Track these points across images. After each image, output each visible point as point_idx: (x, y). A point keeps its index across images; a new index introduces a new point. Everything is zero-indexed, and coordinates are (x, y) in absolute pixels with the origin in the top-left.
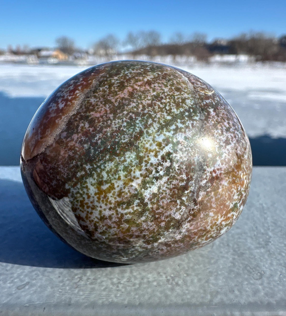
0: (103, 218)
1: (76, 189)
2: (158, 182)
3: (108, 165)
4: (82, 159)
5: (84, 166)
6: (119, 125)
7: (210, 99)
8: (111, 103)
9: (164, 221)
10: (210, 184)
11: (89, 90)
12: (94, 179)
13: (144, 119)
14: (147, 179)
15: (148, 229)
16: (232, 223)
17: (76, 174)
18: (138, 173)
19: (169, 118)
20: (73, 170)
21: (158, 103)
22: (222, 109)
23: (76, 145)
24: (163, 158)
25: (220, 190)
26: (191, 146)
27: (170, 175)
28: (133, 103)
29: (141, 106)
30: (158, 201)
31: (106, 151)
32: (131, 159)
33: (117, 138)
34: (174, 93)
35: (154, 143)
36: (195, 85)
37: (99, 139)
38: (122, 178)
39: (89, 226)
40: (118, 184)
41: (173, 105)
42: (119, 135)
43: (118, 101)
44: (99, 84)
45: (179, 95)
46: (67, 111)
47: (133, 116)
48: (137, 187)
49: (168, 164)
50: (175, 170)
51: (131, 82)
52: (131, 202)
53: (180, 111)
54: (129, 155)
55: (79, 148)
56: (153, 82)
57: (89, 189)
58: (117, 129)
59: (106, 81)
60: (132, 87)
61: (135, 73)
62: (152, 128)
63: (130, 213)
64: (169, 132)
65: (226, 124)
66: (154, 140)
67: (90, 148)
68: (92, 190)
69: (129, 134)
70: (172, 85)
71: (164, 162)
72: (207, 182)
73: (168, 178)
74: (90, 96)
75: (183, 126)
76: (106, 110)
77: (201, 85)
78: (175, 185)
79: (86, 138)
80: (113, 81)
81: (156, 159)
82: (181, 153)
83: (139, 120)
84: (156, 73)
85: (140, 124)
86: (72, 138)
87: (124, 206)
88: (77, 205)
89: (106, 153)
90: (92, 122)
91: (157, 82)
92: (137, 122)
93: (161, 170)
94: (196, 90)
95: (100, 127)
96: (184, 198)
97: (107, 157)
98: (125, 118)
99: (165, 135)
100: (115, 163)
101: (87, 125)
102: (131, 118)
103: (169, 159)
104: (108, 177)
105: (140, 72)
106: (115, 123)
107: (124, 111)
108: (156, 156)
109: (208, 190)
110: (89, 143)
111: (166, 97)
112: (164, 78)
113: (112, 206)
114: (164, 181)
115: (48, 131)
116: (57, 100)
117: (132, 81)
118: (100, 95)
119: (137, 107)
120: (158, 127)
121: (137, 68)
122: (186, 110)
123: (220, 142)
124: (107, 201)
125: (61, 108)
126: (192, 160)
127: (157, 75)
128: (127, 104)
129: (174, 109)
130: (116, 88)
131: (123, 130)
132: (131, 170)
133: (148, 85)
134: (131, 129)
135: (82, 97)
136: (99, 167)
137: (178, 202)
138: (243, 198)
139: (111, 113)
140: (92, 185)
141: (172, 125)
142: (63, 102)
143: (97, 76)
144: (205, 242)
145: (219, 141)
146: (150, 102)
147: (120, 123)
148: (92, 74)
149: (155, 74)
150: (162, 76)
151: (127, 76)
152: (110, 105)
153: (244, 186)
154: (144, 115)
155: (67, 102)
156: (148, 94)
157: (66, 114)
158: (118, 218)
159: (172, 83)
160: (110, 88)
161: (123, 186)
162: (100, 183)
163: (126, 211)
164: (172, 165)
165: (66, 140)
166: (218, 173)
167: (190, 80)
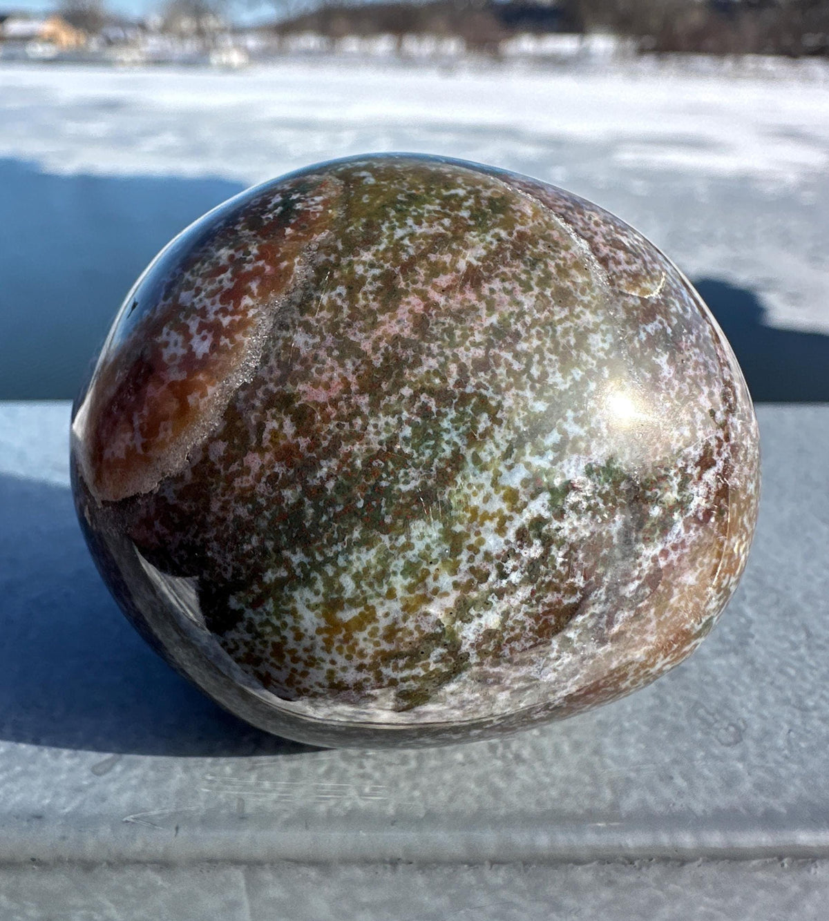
0: (336, 687)
1: (261, 614)
2: (503, 602)
3: (359, 559)
4: (279, 532)
5: (287, 553)
6: (390, 435)
7: (659, 317)
8: (361, 354)
10: (648, 590)
11: (284, 297)
12: (317, 593)
13: (464, 414)
14: (474, 595)
17: (260, 574)
18: (446, 581)
19: (540, 407)
20: (252, 561)
21: (503, 354)
22: (692, 345)
23: (257, 489)
24: (521, 535)
25: (674, 599)
26: (604, 492)
27: (539, 580)
28: (430, 359)
29: (453, 368)
30: (499, 647)
31: (353, 514)
32: (428, 540)
33: (384, 475)
34: (552, 313)
35: (497, 491)
37: (329, 476)
38: (400, 593)
40: (387, 611)
41: (550, 360)
42: (391, 466)
43: (383, 350)
44: (314, 275)
45: (566, 318)
46: (221, 369)
47: (432, 404)
48: (440, 617)
49: (535, 551)
50: (554, 567)
51: (416, 277)
52: (422, 653)
53: (573, 379)
54: (421, 530)
55: (268, 499)
56: (486, 274)
57: (301, 617)
58: (385, 448)
59: (337, 266)
60: (423, 295)
61: (425, 236)
62: (489, 446)
63: (415, 678)
64: (542, 454)
65: (704, 399)
66: (495, 483)
67: (300, 503)
69: (421, 464)
70: (544, 282)
71: (525, 547)
72: (639, 587)
73: (532, 590)
74: (289, 321)
75: (582, 432)
76: (345, 378)
77: (628, 263)
78: (550, 605)
79: (288, 470)
80: (360, 269)
81: (502, 540)
82: (573, 516)
83: (450, 417)
84: (492, 232)
85: (454, 433)
86: (245, 465)
87: (402, 663)
88: (263, 652)
89: (353, 521)
90: (302, 418)
91: (498, 272)
92: (445, 424)
93: (514, 569)
94: (616, 288)
95: (329, 437)
96: (571, 634)
97: (356, 534)
98: (408, 410)
99: (528, 465)
100: (378, 552)
101: (289, 428)
102: (425, 412)
103: (539, 536)
104: (359, 591)
105: (442, 230)
106: (375, 426)
107: (403, 385)
108: (501, 530)
109: (640, 605)
110: (299, 489)
111: (528, 331)
112: (519, 252)
114: (520, 598)
115: (166, 430)
116: (183, 321)
117: (422, 272)
118: (322, 322)
119: (442, 373)
120: (507, 441)
121: (429, 212)
123: (687, 466)
124: (352, 649)
125: (199, 356)
126: (604, 533)
127: (495, 243)
128: (411, 360)
129: (554, 373)
130: (371, 297)
131: (401, 451)
133: (472, 286)
134: (428, 447)
135: (267, 322)
136: (333, 561)
139: (361, 392)
140: (308, 607)
141: (549, 431)
142: (204, 332)
143: (305, 245)
145: (684, 463)
146: (480, 353)
147: (393, 427)
148: (289, 231)
149: (489, 238)
150: (511, 247)
151: (403, 248)
152: (359, 362)
153: (738, 570)
154: (464, 399)
155: (217, 338)
156: (472, 325)
157: (219, 378)
159: (545, 271)
160: (351, 297)
161: (401, 614)
162: (333, 604)
163: (406, 673)
164: (547, 552)
165: (226, 468)
166: (673, 556)
167: (595, 249)
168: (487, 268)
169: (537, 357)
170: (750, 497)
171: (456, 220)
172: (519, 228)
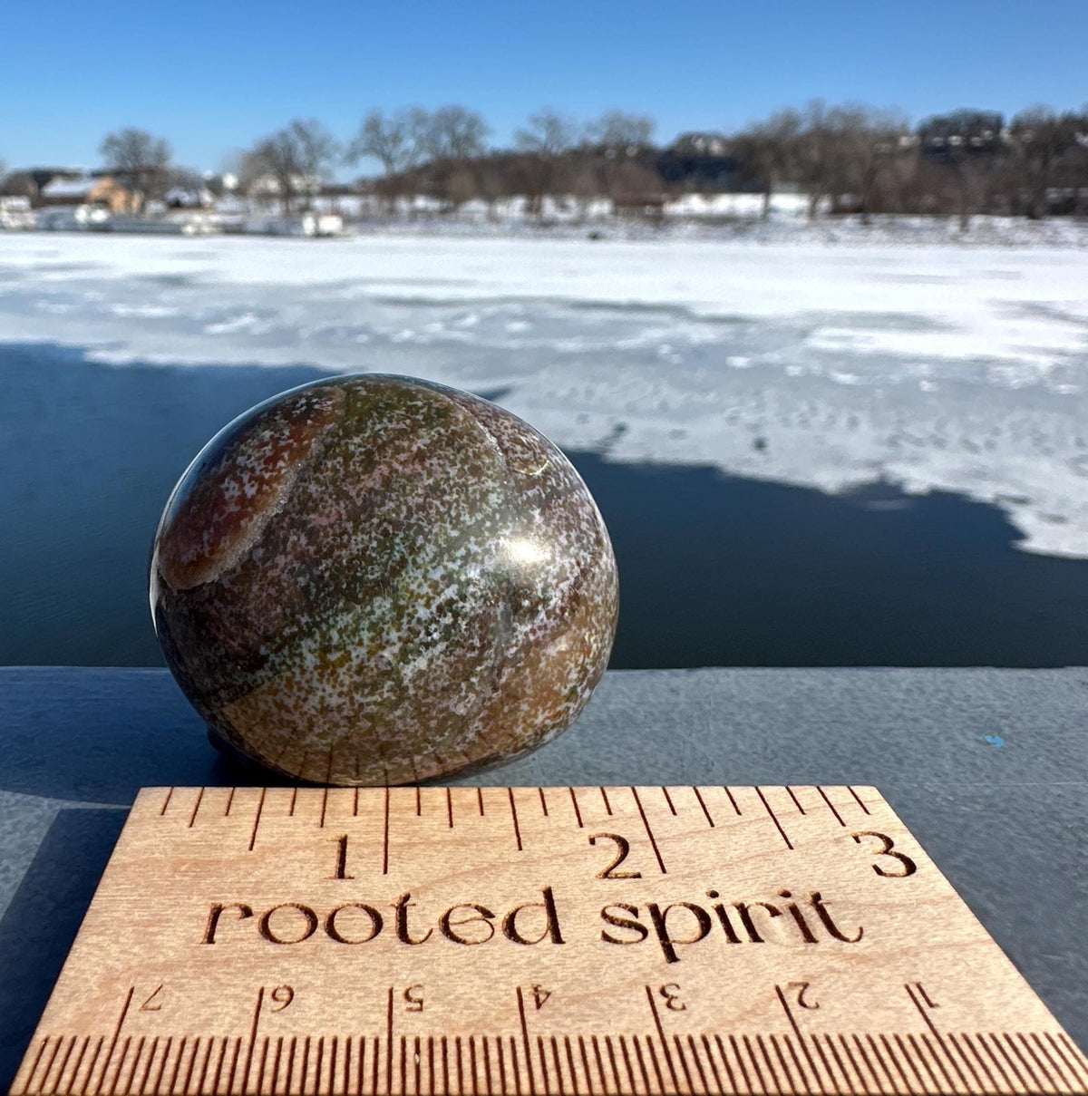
0: (325, 709)
1: (280, 657)
2: (428, 652)
3: (342, 620)
4: (294, 604)
5: (298, 616)
6: (364, 546)
7: (537, 487)
8: (349, 498)
9: (436, 718)
10: (523, 655)
11: (304, 462)
12: (315, 642)
13: (408, 535)
14: (411, 645)
15: (406, 732)
16: (567, 721)
17: (281, 630)
18: (394, 635)
19: (455, 534)
21: (435, 502)
22: (559, 505)
23: (282, 577)
24: (440, 609)
25: (542, 665)
26: (492, 587)
27: (451, 639)
28: (391, 502)
29: (404, 508)
30: (427, 683)
31: (339, 592)
32: (384, 609)
33: (359, 569)
34: (467, 480)
35: (426, 581)
36: (510, 454)
37: (326, 569)
38: (366, 642)
39: (298, 721)
40: (358, 653)
41: (463, 507)
42: (364, 564)
43: (362, 496)
44: (323, 450)
45: (476, 483)
46: (263, 504)
47: (390, 529)
48: (390, 659)
49: (448, 620)
50: (460, 631)
51: (386, 454)
52: (379, 684)
53: (476, 519)
54: (380, 603)
55: (288, 583)
56: (428, 454)
57: (305, 658)
58: (360, 553)
59: (338, 444)
60: (389, 465)
61: (394, 430)
62: (423, 555)
63: (375, 703)
64: (454, 561)
65: (563, 539)
66: (425, 577)
67: (308, 585)
68: (311, 660)
69: (381, 563)
70: (464, 461)
71: (442, 617)
72: (517, 652)
73: (447, 645)
74: (306, 476)
75: (480, 550)
76: (339, 511)
77: (522, 453)
78: (458, 656)
79: (301, 566)
80: (352, 448)
81: (428, 611)
82: (472, 600)
83: (400, 536)
84: (435, 429)
85: (402, 546)
86: (275, 562)
87: (366, 691)
88: (279, 685)
89: (339, 596)
90: (312, 534)
91: (436, 453)
92: (397, 540)
93: (436, 630)
94: (511, 468)
95: (328, 546)
96: (474, 680)
97: (341, 604)
98: (375, 532)
99: (445, 567)
100: (354, 616)
101: (303, 541)
102: (385, 532)
103: (451, 611)
104: (341, 640)
105: (404, 427)
106: (355, 540)
107: (373, 517)
108: (428, 605)
109: (519, 665)
110: (308, 577)
111: (451, 489)
112: (451, 443)
113: (345, 689)
114: (439, 650)
115: (225, 542)
116: (239, 475)
117: (390, 451)
118: (327, 478)
119: (397, 510)
120: (433, 552)
121: (398, 415)
122: (487, 517)
123: (548, 577)
124: (336, 681)
125: (249, 496)
126: (492, 613)
127: (437, 436)
128: (379, 502)
129: (465, 515)
130: (357, 465)
131: (370, 555)
132: (383, 630)
133: (419, 461)
134: (386, 554)
135: (293, 477)
136: (326, 621)
137: (464, 685)
138: (590, 675)
139: (348, 520)
140: (310, 651)
141: (459, 548)
142: (253, 482)
143: (319, 431)
144: (512, 755)
145: (546, 575)
146: (421, 500)
147: (366, 541)
148: (309, 422)
149: (433, 433)
150: (446, 439)
151: (380, 436)
152: (348, 502)
153: (591, 655)
154: (410, 526)
155: (261, 485)
156: (417, 484)
157: (261, 510)
158: (353, 710)
159: (466, 455)
160: (346, 464)
161: (366, 657)
162: (326, 649)
163: (370, 699)
164: (455, 621)
165: (263, 564)
166: (540, 634)
167: (500, 443)
168: (430, 451)
169: (455, 505)
170: (597, 606)
171: (414, 420)
172: (453, 427)
